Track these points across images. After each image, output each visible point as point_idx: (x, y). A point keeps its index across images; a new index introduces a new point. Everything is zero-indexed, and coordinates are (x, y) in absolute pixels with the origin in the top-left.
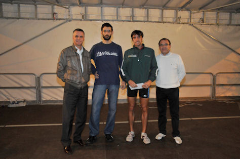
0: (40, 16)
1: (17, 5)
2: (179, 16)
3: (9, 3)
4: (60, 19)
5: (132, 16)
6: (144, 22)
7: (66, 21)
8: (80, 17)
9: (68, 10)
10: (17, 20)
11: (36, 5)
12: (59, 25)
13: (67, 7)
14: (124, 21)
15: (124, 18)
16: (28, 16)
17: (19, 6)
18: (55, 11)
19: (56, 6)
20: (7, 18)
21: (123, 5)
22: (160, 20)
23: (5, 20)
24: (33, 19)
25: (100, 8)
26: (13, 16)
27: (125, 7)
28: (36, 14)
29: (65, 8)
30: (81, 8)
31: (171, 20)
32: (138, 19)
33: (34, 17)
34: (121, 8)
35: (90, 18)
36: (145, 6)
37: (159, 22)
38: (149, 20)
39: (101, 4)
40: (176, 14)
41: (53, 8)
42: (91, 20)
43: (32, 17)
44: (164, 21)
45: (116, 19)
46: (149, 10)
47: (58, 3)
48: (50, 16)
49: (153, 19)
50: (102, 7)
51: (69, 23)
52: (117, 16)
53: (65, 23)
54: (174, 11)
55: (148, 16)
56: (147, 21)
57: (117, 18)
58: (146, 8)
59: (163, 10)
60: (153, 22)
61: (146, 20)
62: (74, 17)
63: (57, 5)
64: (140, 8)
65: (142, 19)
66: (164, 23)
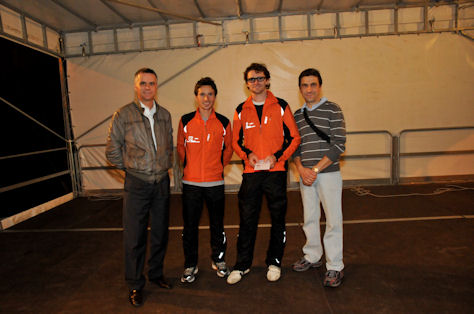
0: (175, 43)
1: (138, 29)
2: (430, 19)
3: (127, 27)
4: (208, 45)
5: (337, 28)
6: (360, 36)
7: (219, 49)
8: (243, 38)
9: (220, 28)
10: (140, 55)
11: (167, 26)
12: (205, 57)
13: (220, 22)
14: (321, 38)
15: (321, 33)
16: (156, 46)
17: (141, 30)
18: (199, 32)
19: (199, 24)
20: (124, 52)
21: (320, 8)
22: (392, 30)
23: (122, 56)
24: (164, 49)
25: (277, 18)
26: (133, 49)
27: (323, 12)
28: (168, 40)
29: (216, 24)
30: (243, 22)
31: (414, 28)
32: (348, 33)
33: (165, 46)
34: (315, 15)
35: (260, 39)
36: (361, 7)
37: (389, 34)
38: (370, 32)
39: (279, 10)
40: (425, 13)
41: (195, 27)
42: (261, 42)
43: (162, 46)
44: (400, 30)
45: (307, 35)
46: (370, 12)
47: (204, 16)
48: (192, 42)
49: (378, 30)
50: (280, 18)
51: (223, 51)
52: (309, 30)
53: (216, 50)
54: (419, 9)
55: (367, 26)
56: (367, 35)
57: (309, 34)
58: (362, 10)
59: (396, 10)
60: (378, 35)
61: (364, 33)
62: (232, 39)
63: (203, 22)
64: (352, 11)
65: (356, 32)
66: (399, 34)
